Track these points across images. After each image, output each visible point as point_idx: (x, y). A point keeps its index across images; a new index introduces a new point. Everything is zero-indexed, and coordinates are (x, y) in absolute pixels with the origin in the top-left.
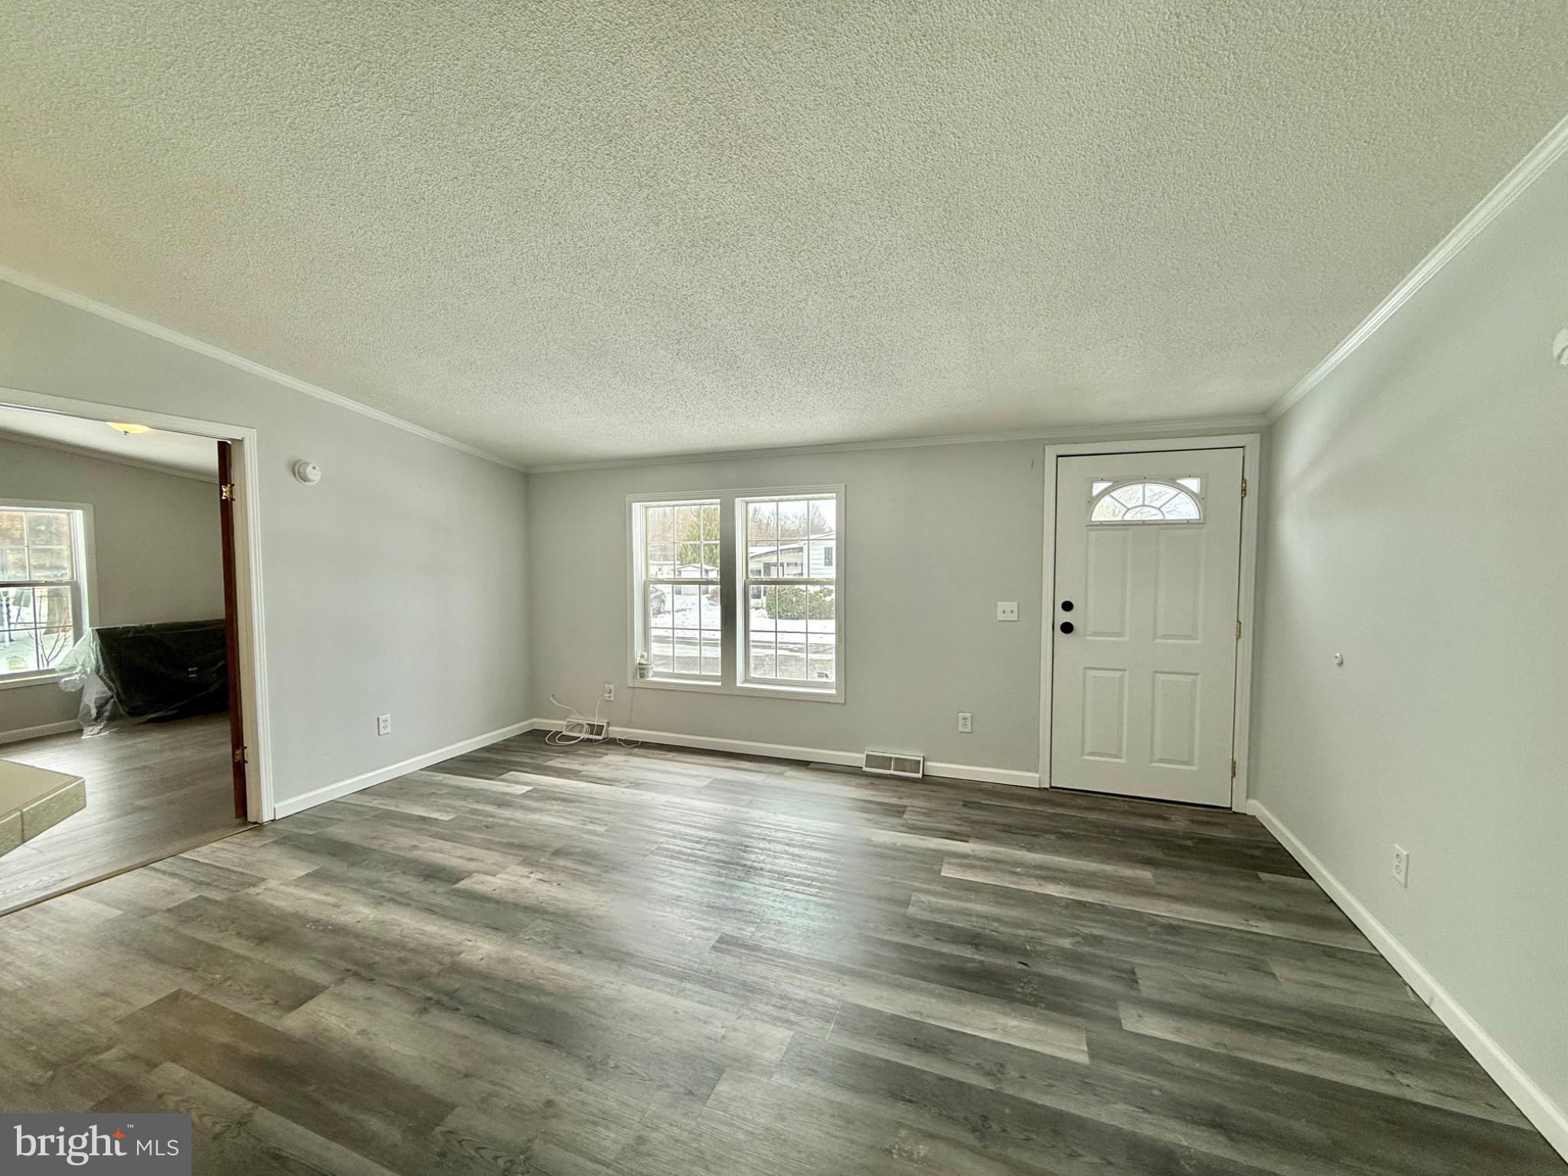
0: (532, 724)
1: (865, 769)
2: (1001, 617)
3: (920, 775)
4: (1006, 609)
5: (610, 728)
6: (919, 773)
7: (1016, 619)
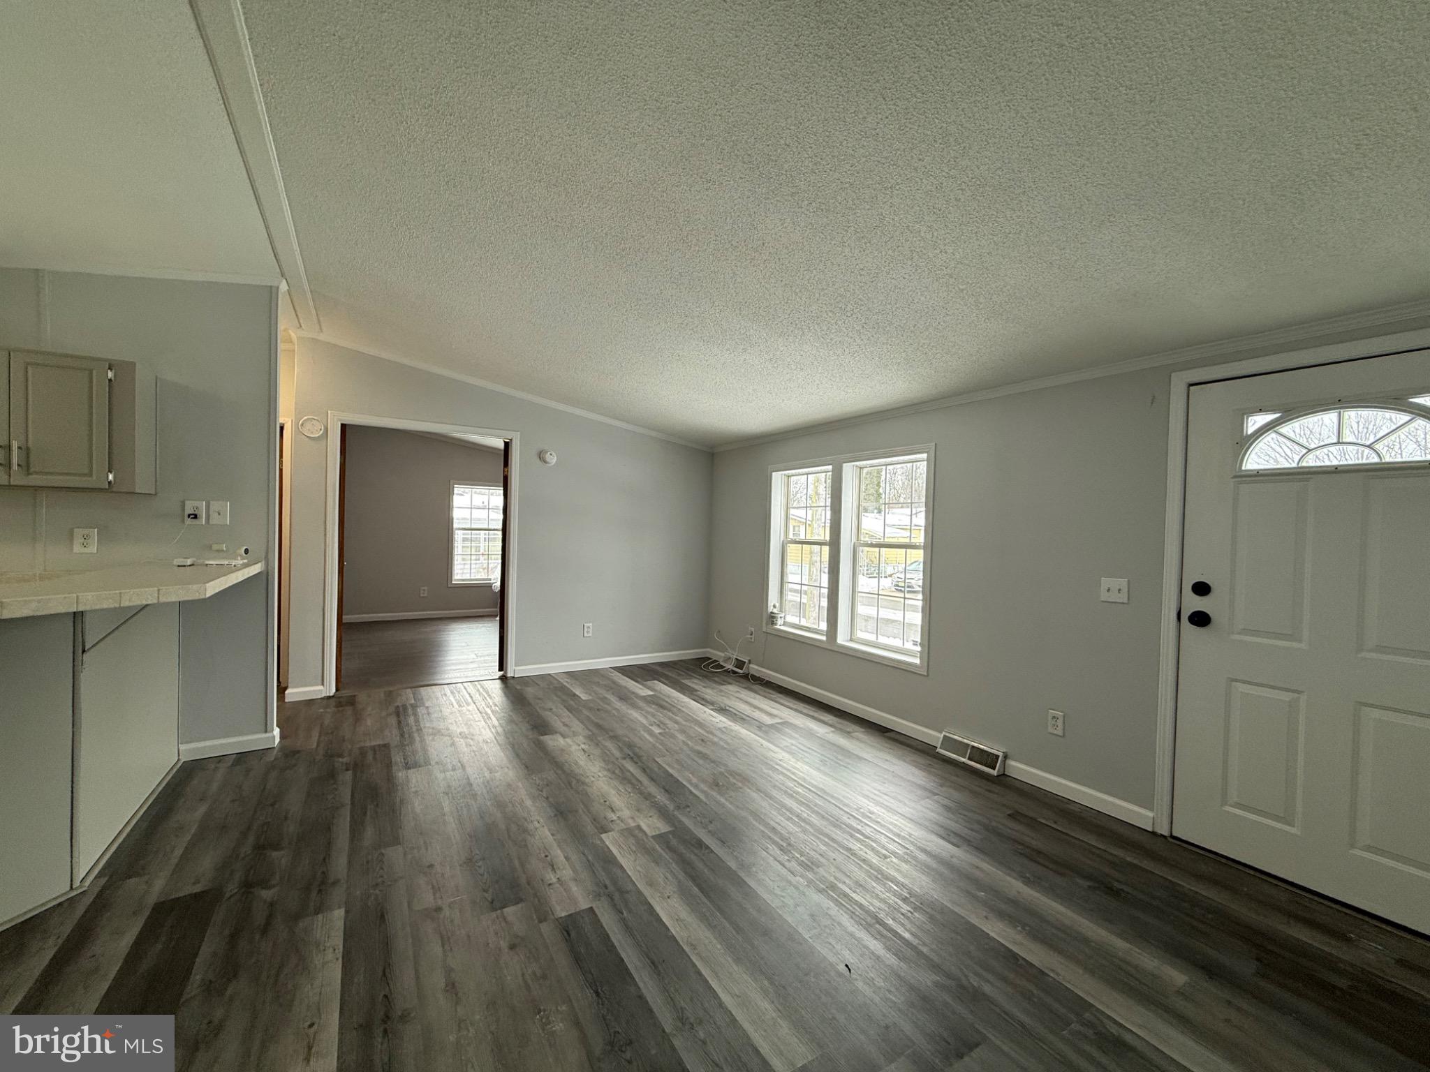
0: (704, 653)
1: (939, 750)
2: (1104, 596)
3: (995, 773)
4: (1113, 587)
5: (751, 666)
6: (994, 768)
7: (1125, 600)
